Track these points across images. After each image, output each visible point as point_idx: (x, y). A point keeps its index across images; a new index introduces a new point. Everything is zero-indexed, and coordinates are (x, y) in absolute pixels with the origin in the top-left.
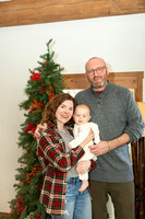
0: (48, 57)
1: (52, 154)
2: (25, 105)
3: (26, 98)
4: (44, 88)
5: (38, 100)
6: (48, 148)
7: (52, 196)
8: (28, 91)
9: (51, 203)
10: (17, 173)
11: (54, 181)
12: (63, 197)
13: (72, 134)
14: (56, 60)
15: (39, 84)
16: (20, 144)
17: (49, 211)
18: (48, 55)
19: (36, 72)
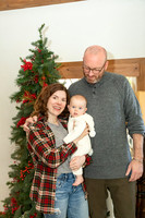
0: (41, 44)
1: (40, 149)
2: (17, 97)
3: (18, 89)
4: (37, 78)
5: (31, 92)
6: (36, 142)
7: (41, 193)
8: (19, 82)
9: (40, 200)
10: (11, 170)
11: (43, 177)
12: (53, 194)
13: (66, 127)
14: (50, 47)
15: (31, 74)
16: (12, 139)
17: (38, 208)
18: (40, 42)
19: (28, 61)
